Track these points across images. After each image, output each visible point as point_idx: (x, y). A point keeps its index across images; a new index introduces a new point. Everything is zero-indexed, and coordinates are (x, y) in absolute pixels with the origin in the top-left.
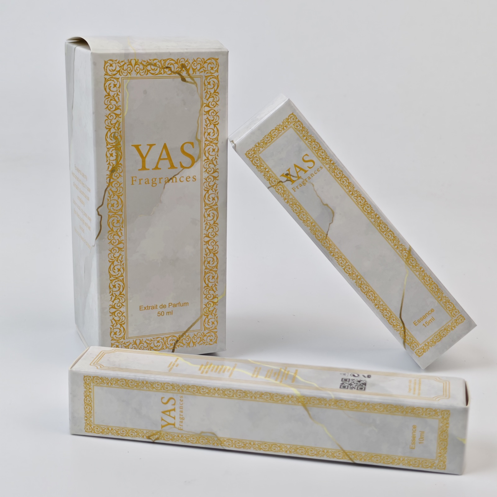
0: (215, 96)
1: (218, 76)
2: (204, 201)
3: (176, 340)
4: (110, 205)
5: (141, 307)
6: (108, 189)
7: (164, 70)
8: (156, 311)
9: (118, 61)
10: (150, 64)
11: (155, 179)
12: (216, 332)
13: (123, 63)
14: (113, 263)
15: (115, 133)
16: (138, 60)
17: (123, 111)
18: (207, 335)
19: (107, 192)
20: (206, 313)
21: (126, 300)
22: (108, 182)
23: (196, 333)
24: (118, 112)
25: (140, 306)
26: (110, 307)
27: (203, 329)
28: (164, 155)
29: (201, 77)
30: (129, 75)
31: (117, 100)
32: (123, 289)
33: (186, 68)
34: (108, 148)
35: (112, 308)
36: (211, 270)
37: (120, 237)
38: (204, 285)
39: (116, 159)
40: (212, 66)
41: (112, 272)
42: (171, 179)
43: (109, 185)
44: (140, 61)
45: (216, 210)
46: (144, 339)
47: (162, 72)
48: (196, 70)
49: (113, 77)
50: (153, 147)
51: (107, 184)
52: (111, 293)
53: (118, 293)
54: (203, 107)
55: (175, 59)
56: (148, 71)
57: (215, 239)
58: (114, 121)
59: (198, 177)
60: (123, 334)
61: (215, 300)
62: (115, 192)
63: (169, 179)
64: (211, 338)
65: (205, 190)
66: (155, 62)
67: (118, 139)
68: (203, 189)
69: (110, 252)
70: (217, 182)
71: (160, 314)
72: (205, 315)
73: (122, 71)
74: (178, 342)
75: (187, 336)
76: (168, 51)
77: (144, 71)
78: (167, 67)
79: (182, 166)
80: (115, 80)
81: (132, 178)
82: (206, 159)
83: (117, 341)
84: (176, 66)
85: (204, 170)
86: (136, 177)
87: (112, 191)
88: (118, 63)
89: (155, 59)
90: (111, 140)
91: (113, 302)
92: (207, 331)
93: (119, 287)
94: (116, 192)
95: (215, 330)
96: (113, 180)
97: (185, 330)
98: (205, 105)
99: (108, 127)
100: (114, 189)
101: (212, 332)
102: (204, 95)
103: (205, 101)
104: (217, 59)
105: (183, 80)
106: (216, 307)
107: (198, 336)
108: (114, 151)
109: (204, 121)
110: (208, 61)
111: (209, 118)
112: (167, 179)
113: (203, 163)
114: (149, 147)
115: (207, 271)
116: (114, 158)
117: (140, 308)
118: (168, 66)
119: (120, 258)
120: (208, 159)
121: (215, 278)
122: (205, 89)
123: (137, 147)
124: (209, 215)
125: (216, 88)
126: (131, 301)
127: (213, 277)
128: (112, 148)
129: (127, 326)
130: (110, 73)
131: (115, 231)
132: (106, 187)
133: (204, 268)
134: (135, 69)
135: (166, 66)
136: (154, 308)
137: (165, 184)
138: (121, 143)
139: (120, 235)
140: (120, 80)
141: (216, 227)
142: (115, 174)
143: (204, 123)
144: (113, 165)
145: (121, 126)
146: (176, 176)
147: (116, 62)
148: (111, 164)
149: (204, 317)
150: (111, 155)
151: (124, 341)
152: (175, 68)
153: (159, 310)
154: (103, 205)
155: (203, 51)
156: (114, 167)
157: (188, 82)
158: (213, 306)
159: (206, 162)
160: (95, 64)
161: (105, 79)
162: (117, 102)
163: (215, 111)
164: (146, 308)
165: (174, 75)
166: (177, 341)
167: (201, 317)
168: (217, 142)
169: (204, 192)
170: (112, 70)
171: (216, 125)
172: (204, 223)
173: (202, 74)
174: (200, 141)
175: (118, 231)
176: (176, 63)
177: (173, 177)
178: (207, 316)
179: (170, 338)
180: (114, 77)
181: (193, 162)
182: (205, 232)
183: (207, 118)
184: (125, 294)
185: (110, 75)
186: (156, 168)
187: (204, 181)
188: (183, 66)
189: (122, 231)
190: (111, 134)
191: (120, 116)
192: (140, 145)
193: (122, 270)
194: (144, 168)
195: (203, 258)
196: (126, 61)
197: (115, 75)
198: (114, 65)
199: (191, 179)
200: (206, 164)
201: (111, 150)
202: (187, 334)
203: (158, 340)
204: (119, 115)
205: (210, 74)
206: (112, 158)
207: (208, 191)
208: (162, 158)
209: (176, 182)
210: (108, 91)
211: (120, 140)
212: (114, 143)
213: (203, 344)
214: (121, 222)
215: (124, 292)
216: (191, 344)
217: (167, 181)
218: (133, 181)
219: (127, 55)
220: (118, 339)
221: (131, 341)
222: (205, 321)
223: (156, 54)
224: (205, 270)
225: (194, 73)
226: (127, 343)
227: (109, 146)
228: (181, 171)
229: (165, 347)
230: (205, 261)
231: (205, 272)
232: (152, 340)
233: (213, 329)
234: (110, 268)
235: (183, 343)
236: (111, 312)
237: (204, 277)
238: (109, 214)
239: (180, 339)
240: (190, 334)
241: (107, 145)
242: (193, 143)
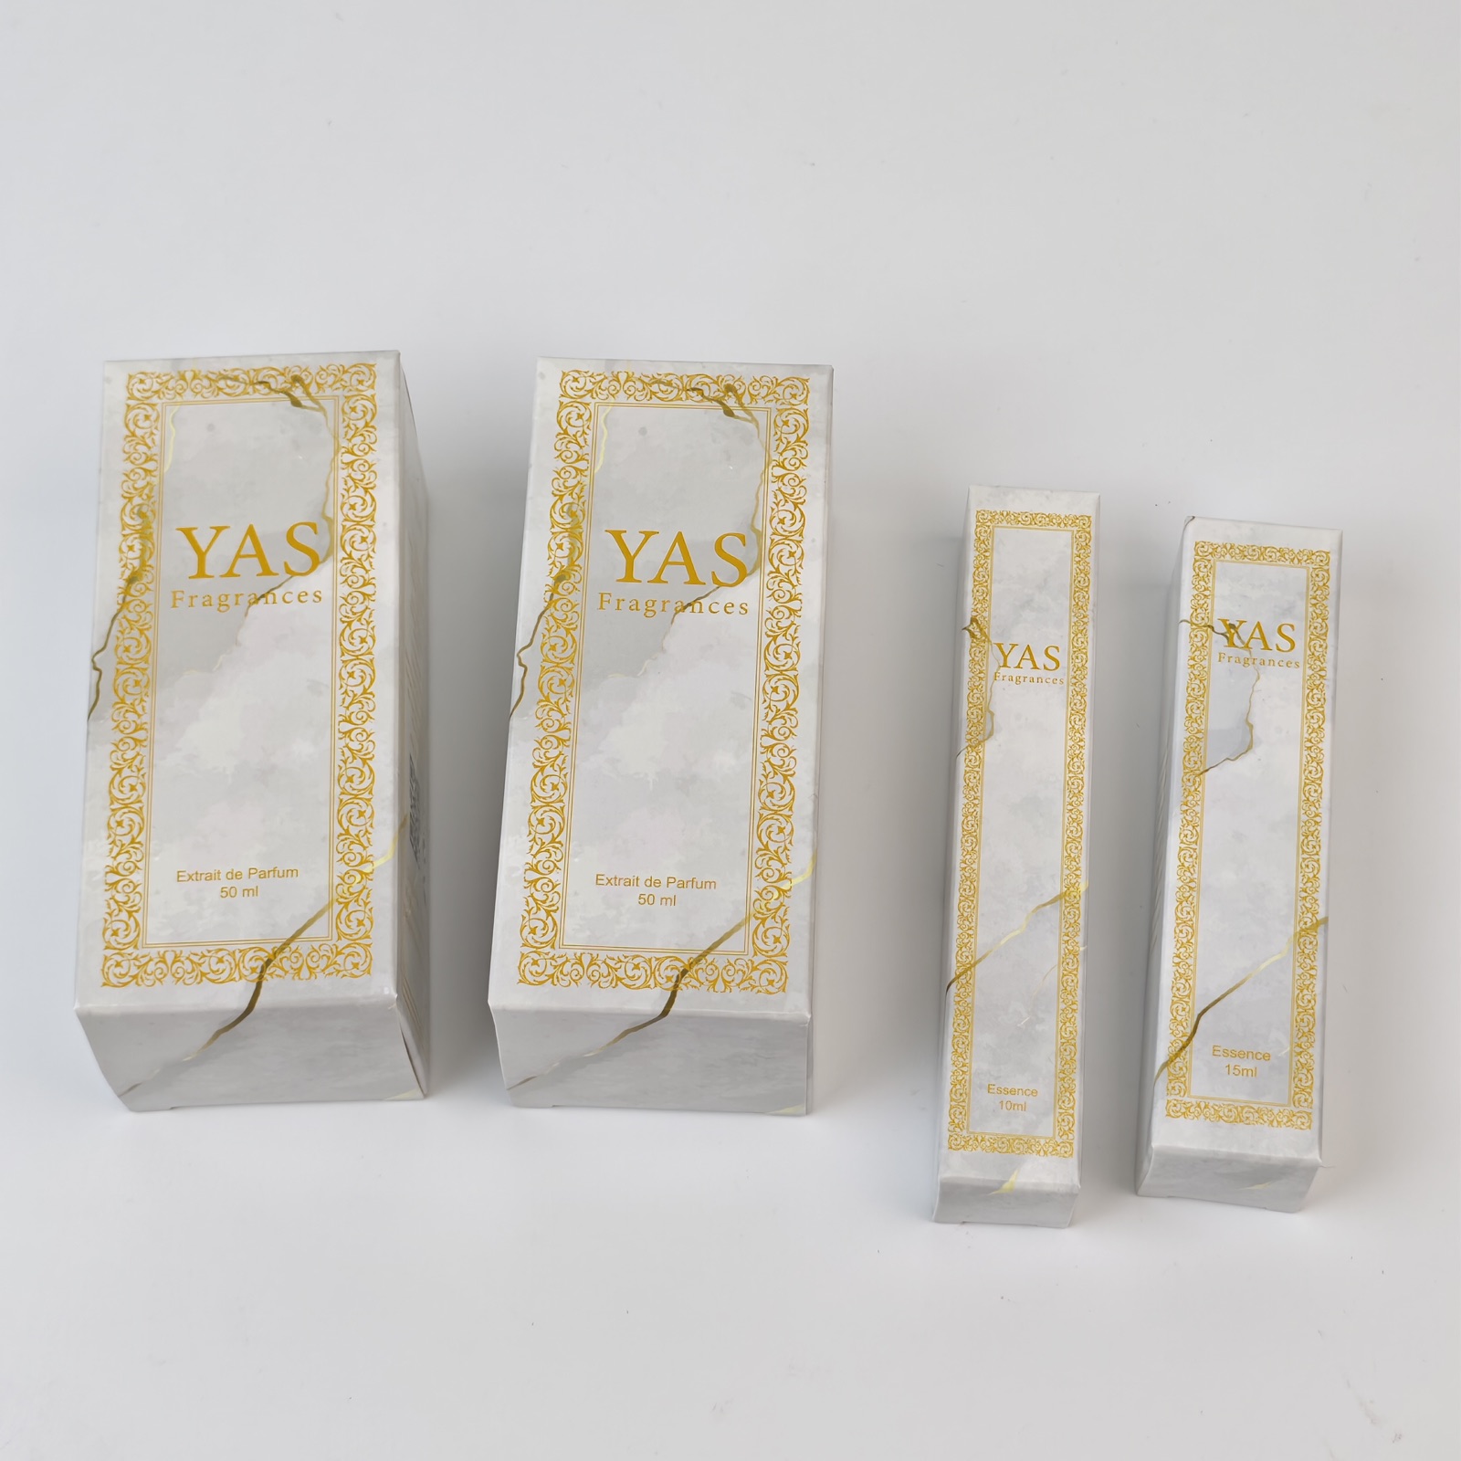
0: (365, 432)
1: (372, 396)
2: (340, 643)
3: (265, 959)
4: (122, 649)
5: (180, 874)
6: (119, 618)
7: (254, 387)
8: (216, 886)
9: (156, 374)
10: (226, 378)
11: (226, 595)
12: (369, 946)
13: (168, 378)
14: (119, 772)
15: (141, 505)
16: (200, 370)
17: (161, 462)
18: (347, 951)
19: (116, 622)
20: (342, 897)
21: (145, 856)
22: (120, 602)
23: (315, 943)
24: (151, 466)
25: (178, 872)
26: (108, 869)
27: (335, 937)
28: (249, 549)
29: (335, 398)
30: (179, 399)
31: (151, 445)
32: (141, 831)
33: (303, 382)
34: (124, 535)
35: (111, 872)
36: (355, 796)
37: (139, 716)
38: (338, 830)
39: (141, 558)
40: (362, 378)
41: (116, 794)
42: (262, 596)
43: (122, 608)
44: (203, 374)
45: (369, 663)
46: (186, 952)
47: (250, 390)
48: (326, 386)
49: (144, 402)
50: (224, 531)
51: (119, 607)
52: (110, 839)
53: (127, 842)
54: (340, 454)
55: (280, 367)
56: (220, 389)
57: (366, 724)
58: (141, 484)
59: (326, 594)
61: (367, 870)
62: (134, 622)
63: (258, 596)
64: (356, 958)
65: (342, 621)
66: (236, 374)
67: (147, 517)
68: (337, 619)
70: (371, 604)
71: (227, 893)
72: (340, 902)
73: (165, 391)
74: (272, 965)
75: (294, 952)
77: (212, 389)
78: (261, 383)
79: (289, 571)
80: (148, 408)
81: (174, 593)
82: (346, 556)
83: (117, 951)
84: (281, 379)
85: (341, 579)
86: (183, 592)
87: (128, 621)
88: (158, 377)
89: (237, 370)
90: (131, 518)
91: (115, 858)
92: (344, 942)
93: (131, 827)
94: (137, 622)
96: (133, 598)
97: (288, 933)
98: (343, 450)
99: (126, 495)
100: (132, 616)
101: (359, 944)
102: (342, 432)
103: (344, 444)
104: (373, 367)
105: (296, 403)
106: (369, 885)
107: (321, 952)
108: (138, 541)
109: (340, 480)
110: (353, 370)
111: (353, 476)
112: (252, 596)
114: (214, 531)
115: (345, 797)
116: (137, 554)
117: (179, 876)
118: (264, 380)
119: (137, 764)
120: (350, 557)
121: (367, 814)
122: (344, 421)
123: (187, 531)
124: (350, 673)
126: (157, 859)
127: (361, 814)
128: (131, 534)
129: (145, 917)
130: (138, 395)
131: (128, 704)
132: (116, 612)
133: (338, 790)
134: (193, 387)
135: (260, 379)
136: (210, 877)
137: (249, 606)
138: (154, 525)
139: (140, 713)
140: (160, 409)
141: (369, 701)
142: (137, 586)
143: (342, 486)
144: (134, 568)
145: (155, 493)
146: (274, 592)
147: (152, 376)
148: (130, 567)
149: (337, 908)
150: (131, 548)
151: (136, 952)
153: (225, 882)
154: (108, 647)
156: (135, 572)
157: (305, 407)
158: (361, 884)
161: (128, 405)
162: (149, 448)
163: (365, 460)
164: (194, 878)
165: (274, 395)
166: (268, 962)
167: (330, 904)
168: (370, 522)
169: (340, 625)
170: (144, 390)
171: (368, 489)
173: (339, 393)
174: (331, 522)
175: (137, 702)
176: (282, 375)
177: (268, 592)
178: (345, 902)
179: (251, 954)
181: (316, 561)
183: (350, 476)
184: (143, 842)
185: (138, 400)
186: (230, 574)
187: (341, 602)
188: (297, 380)
189: (144, 704)
190: (133, 509)
191: (155, 473)
192: (196, 528)
193: (139, 788)
194: (201, 573)
195: (336, 767)
196: (174, 375)
197: (148, 398)
198: (148, 381)
199: (311, 597)
200: (345, 566)
201: (131, 538)
202: (293, 946)
204: (151, 471)
205: (356, 393)
206: (131, 555)
207: (348, 623)
208: (242, 553)
209: (274, 602)
210: (132, 427)
211: (152, 520)
212: (139, 525)
213: (334, 974)
214: (143, 684)
215: (142, 840)
216: (305, 973)
217: (253, 601)
218: (175, 599)
220: (120, 947)
221: (153, 953)
222: (339, 916)
223: (239, 359)
224: (341, 797)
225: (321, 392)
226: (143, 957)
227: (127, 531)
228: (288, 580)
229: (237, 977)
230: (340, 776)
232: (204, 956)
233: (360, 938)
234: (112, 782)
235: (282, 969)
236: (108, 882)
237: (339, 811)
238: (118, 667)
239: (275, 957)
240: (302, 946)
241: (123, 529)
242: (315, 525)
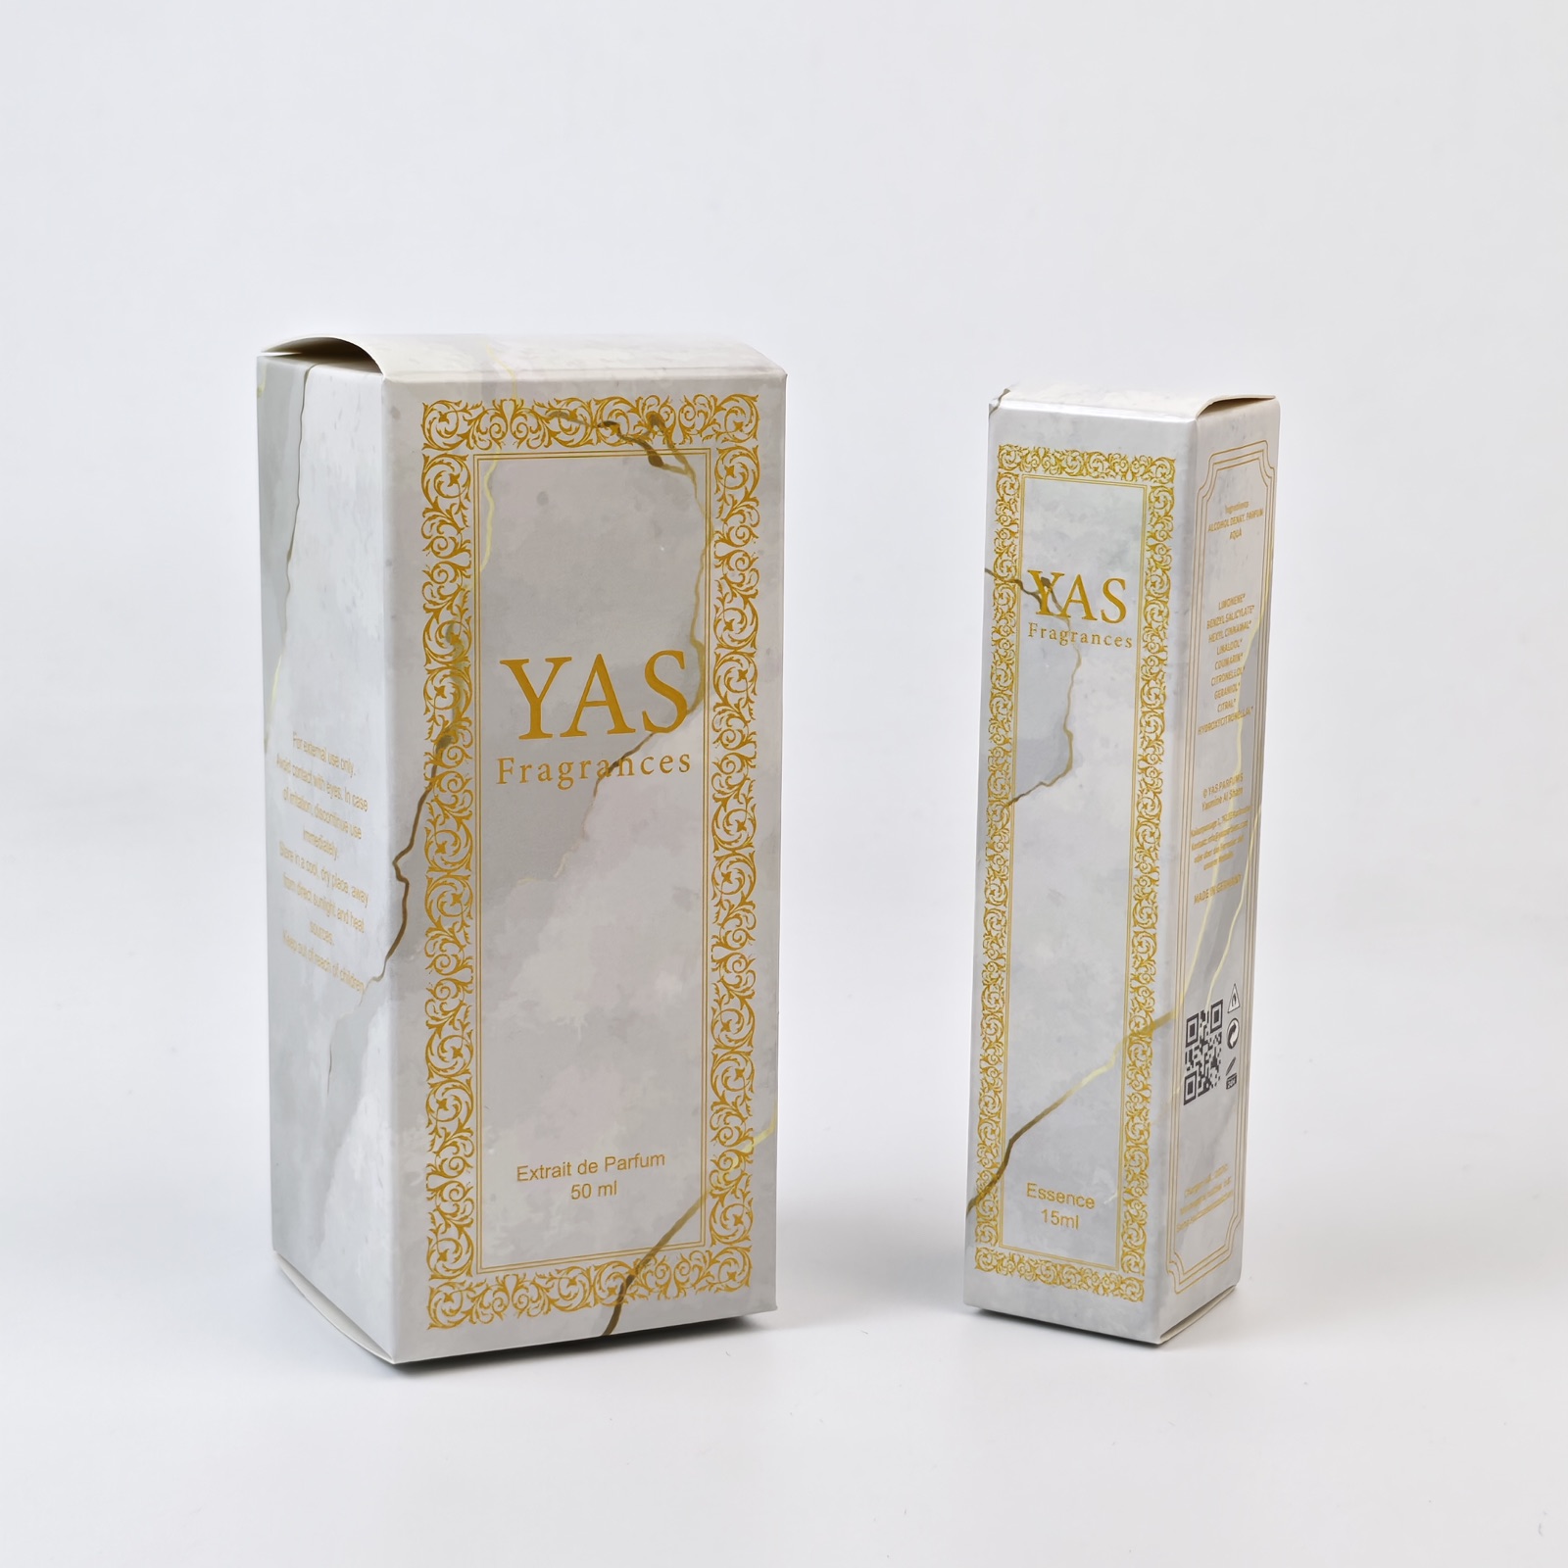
0: (746, 510)
1: (755, 450)
2: (714, 833)
3: (626, 1276)
4: (433, 848)
5: (521, 1171)
6: (428, 800)
7: (597, 430)
8: (566, 1183)
9: (462, 406)
10: (559, 414)
11: (569, 765)
12: (748, 1250)
13: (480, 411)
14: (439, 1029)
15: (451, 623)
16: (522, 401)
17: (476, 555)
18: (721, 1259)
19: (425, 807)
20: (717, 1188)
21: (477, 1149)
22: (429, 776)
23: (686, 1253)
24: (461, 559)
25: (519, 1168)
26: (429, 1170)
27: (709, 1241)
28: (597, 692)
29: (706, 452)
30: (496, 449)
31: (461, 525)
32: (469, 1112)
33: (663, 425)
34: (430, 672)
35: (434, 1173)
36: (733, 1050)
37: (461, 948)
38: (712, 1098)
39: (455, 706)
40: (739, 418)
41: (435, 1060)
42: (616, 764)
43: (431, 784)
44: (527, 406)
45: (749, 861)
46: (531, 1274)
47: (593, 436)
48: (693, 431)
49: (448, 452)
50: (565, 666)
51: (427, 783)
52: (432, 1127)
53: (452, 1127)
54: (713, 543)
55: (631, 397)
56: (552, 434)
57: (747, 951)
58: (449, 589)
59: (696, 759)
60: (465, 1258)
61: (746, 1148)
62: (448, 806)
63: (610, 765)
64: (733, 1268)
65: (717, 800)
66: (572, 406)
67: (460, 641)
68: (710, 797)
69: (431, 996)
70: (751, 773)
71: (579, 1193)
72: (714, 1196)
73: (477, 434)
74: (633, 1283)
75: (659, 1262)
76: (608, 376)
77: (541, 433)
78: (607, 424)
79: (649, 725)
80: (455, 464)
81: (501, 761)
82: (721, 701)
83: (446, 1281)
84: (634, 418)
85: (714, 736)
86: (512, 760)
87: (441, 804)
88: (465, 410)
89: (573, 399)
90: (440, 644)
91: (437, 1153)
92: (719, 1247)
93: (456, 1107)
94: (453, 806)
95: (744, 1244)
96: (446, 770)
97: (654, 1244)
98: (717, 537)
99: (431, 606)
100: (446, 798)
101: (736, 1248)
102: (715, 506)
103: (718, 526)
104: (754, 399)
105: (656, 460)
106: (748, 1169)
107: (692, 1264)
108: (448, 679)
109: (714, 587)
110: (728, 406)
111: (729, 577)
112: (603, 765)
113: (712, 714)
114: (551, 665)
115: (720, 1052)
116: (449, 700)
117: (519, 1174)
118: (610, 419)
119: (460, 1015)
120: (725, 702)
121: (746, 1074)
122: (718, 489)
123: (516, 667)
124: (727, 877)
125: (749, 485)
126: (491, 1151)
127: (739, 1073)
128: (441, 669)
129: (479, 1232)
130: (439, 440)
131: (446, 928)
132: (424, 791)
133: (712, 1043)
134: (514, 429)
135: (605, 419)
136: (558, 1172)
137: (599, 780)
138: (471, 656)
139: (462, 942)
140: (468, 463)
141: (749, 916)
142: (450, 751)
143: (715, 593)
144: (446, 723)
145: (469, 604)
146: (630, 757)
147: (457, 408)
148: (440, 720)
150: (440, 691)
151: (469, 1281)
152: (631, 425)
153: (576, 1179)
154: (414, 845)
155: (714, 374)
156: (448, 730)
157: (667, 467)
158: (738, 1166)
159: (720, 713)
160: (395, 413)
161: (426, 458)
162: (459, 530)
163: (746, 554)
164: (538, 1174)
165: (627, 447)
166: (630, 1280)
167: (702, 1200)
168: (752, 650)
169: (714, 806)
170: (446, 432)
171: (750, 599)
172: (712, 903)
173: (711, 443)
174: (701, 649)
175: (457, 928)
176: (635, 410)
177: (623, 758)
178: (722, 1198)
179: (608, 1271)
180: (450, 452)
181: (683, 711)
182: (714, 930)
183: (725, 577)
184: (473, 1129)
185: (440, 449)
186: (574, 731)
187: (714, 769)
188: (655, 420)
189: (467, 930)
190: (440, 629)
191: (468, 572)
192: (527, 661)
193: (465, 1051)
194: (536, 731)
195: (710, 1012)
196: (488, 406)
197: (453, 446)
198: (452, 417)
199: (676, 765)
200: (719, 717)
201: (440, 675)
202: (659, 1256)
203: (571, 1275)
204: (463, 568)
205: (733, 444)
206: (441, 702)
207: (724, 803)
208: (588, 699)
209: (631, 773)
210: (433, 494)
211: (466, 648)
212: (450, 655)
213: (707, 1288)
214: (464, 899)
215: (471, 1124)
216: (672, 1290)
217: (603, 771)
218: (502, 771)
219: (488, 387)
220: (450, 1274)
221: (491, 1279)
222: (713, 1214)
223: (575, 384)
224: (715, 1052)
225: (688, 441)
226: (477, 1286)
227: (434, 665)
228: (647, 739)
229: (591, 1300)
230: (714, 1023)
231: (715, 1056)
232: (553, 1278)
233: (738, 1241)
234: (429, 1045)
235: (646, 1287)
236: (431, 1187)
237: (713, 1071)
238: (430, 875)
239: (637, 1273)
240: (670, 1256)
241: (428, 661)
242: (682, 653)
